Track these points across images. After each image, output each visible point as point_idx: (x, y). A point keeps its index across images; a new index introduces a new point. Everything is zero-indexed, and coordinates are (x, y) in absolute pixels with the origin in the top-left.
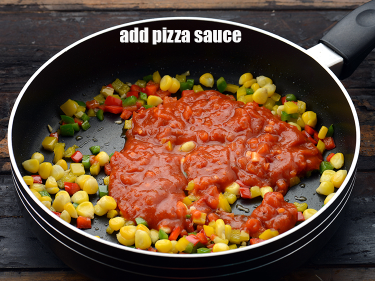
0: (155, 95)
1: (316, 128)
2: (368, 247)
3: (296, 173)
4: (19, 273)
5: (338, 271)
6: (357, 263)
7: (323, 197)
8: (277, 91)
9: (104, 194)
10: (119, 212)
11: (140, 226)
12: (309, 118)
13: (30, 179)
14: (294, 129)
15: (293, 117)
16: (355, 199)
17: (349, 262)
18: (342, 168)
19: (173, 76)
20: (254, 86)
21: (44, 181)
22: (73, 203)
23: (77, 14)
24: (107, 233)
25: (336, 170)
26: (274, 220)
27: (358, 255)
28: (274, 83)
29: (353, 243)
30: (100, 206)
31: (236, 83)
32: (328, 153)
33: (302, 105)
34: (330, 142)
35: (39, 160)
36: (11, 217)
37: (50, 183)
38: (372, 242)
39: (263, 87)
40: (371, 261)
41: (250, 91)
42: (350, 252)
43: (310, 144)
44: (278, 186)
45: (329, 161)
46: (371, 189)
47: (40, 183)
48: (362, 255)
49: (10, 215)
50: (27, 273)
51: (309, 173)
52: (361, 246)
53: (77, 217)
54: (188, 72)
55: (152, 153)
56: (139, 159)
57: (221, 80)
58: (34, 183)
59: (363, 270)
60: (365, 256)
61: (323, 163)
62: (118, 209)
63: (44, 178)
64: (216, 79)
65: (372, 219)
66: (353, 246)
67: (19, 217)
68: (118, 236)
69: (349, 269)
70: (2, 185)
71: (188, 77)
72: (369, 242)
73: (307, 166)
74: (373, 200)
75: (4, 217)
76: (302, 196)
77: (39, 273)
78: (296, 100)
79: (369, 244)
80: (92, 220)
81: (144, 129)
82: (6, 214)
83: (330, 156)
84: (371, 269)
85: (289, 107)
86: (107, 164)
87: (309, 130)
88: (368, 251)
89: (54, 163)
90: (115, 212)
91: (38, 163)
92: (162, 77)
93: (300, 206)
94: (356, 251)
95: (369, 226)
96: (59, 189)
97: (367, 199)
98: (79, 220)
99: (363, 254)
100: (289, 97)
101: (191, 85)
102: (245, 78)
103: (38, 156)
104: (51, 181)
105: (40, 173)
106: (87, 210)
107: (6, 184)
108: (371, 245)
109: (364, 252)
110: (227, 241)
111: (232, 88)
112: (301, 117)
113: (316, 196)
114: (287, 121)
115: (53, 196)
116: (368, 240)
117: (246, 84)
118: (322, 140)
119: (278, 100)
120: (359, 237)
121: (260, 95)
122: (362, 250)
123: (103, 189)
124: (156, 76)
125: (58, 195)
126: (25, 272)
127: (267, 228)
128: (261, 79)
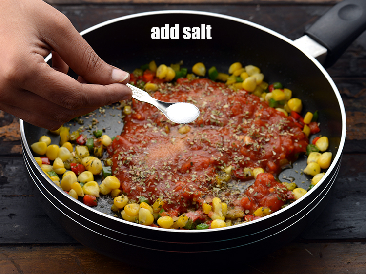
0: (152, 82)
1: (301, 113)
2: (353, 224)
3: (284, 156)
4: (31, 248)
5: (326, 246)
6: (343, 238)
7: (310, 177)
8: (265, 80)
9: (108, 175)
10: (123, 191)
11: (143, 204)
12: (294, 104)
13: (39, 160)
14: (282, 115)
15: (281, 104)
16: (339, 180)
17: (336, 237)
18: (327, 150)
19: (168, 65)
20: (243, 75)
21: (51, 162)
22: (79, 182)
23: (76, 8)
24: (112, 210)
25: (322, 152)
26: (266, 199)
27: (344, 231)
28: (261, 72)
29: (339, 220)
30: (105, 185)
31: (226, 72)
32: (313, 137)
33: (288, 92)
34: (314, 126)
35: (46, 142)
36: (21, 196)
37: (57, 164)
38: (356, 219)
39: (252, 76)
40: (356, 236)
41: (239, 80)
42: (336, 228)
43: (297, 129)
44: (269, 167)
45: (314, 144)
46: (353, 170)
47: (48, 164)
48: (347, 231)
49: (20, 194)
50: (38, 248)
51: (297, 156)
52: (347, 222)
53: (83, 195)
54: (182, 62)
55: (151, 136)
56: (140, 142)
57: (212, 70)
58: (43, 164)
59: (349, 244)
60: (351, 231)
61: (309, 146)
62: (121, 188)
63: (52, 159)
64: (207, 68)
65: (356, 198)
66: (339, 222)
67: (28, 196)
68: (123, 213)
69: (336, 244)
70: (12, 166)
71: (181, 67)
72: (354, 219)
73: (295, 148)
74: (356, 180)
75: (14, 196)
76: (291, 176)
77: (49, 248)
78: (282, 88)
79: (353, 221)
80: (98, 198)
81: (143, 114)
82: (16, 193)
83: (315, 139)
84: (356, 243)
85: (276, 94)
86: (109, 146)
87: (295, 115)
88: (353, 227)
89: (60, 145)
90: (119, 191)
91: (46, 145)
92: (158, 65)
93: (289, 186)
94: (342, 227)
95: (353, 203)
96: (65, 170)
97: (350, 179)
98: (86, 198)
99: (348, 229)
100: (277, 85)
101: (185, 73)
102: (235, 68)
103: (45, 139)
104: (59, 163)
105: (48, 155)
106: (93, 189)
107: (15, 165)
108: (356, 222)
109: (349, 228)
110: (224, 218)
111: (222, 76)
112: (287, 104)
113: (303, 176)
114: (275, 108)
115: (61, 176)
116: (353, 217)
117: (236, 73)
118: (308, 125)
119: (266, 88)
120: (344, 214)
121: (249, 84)
122: (348, 226)
123: (107, 170)
124: (152, 66)
125: (65, 176)
126: (36, 247)
127: (259, 206)
128: (250, 68)
